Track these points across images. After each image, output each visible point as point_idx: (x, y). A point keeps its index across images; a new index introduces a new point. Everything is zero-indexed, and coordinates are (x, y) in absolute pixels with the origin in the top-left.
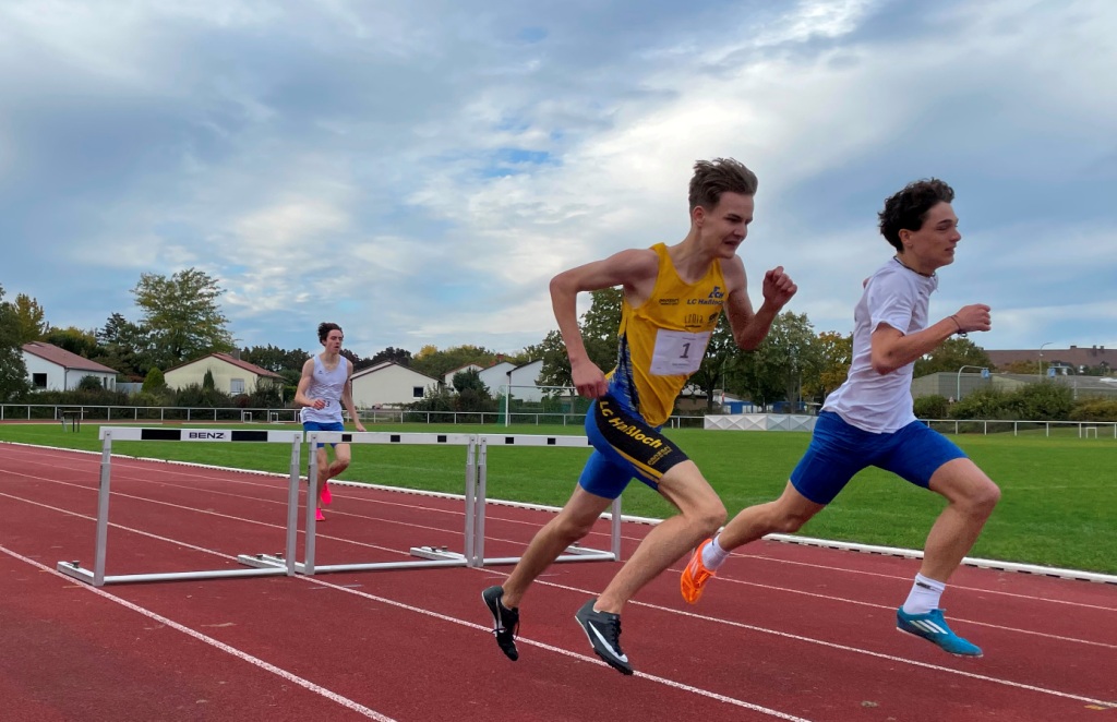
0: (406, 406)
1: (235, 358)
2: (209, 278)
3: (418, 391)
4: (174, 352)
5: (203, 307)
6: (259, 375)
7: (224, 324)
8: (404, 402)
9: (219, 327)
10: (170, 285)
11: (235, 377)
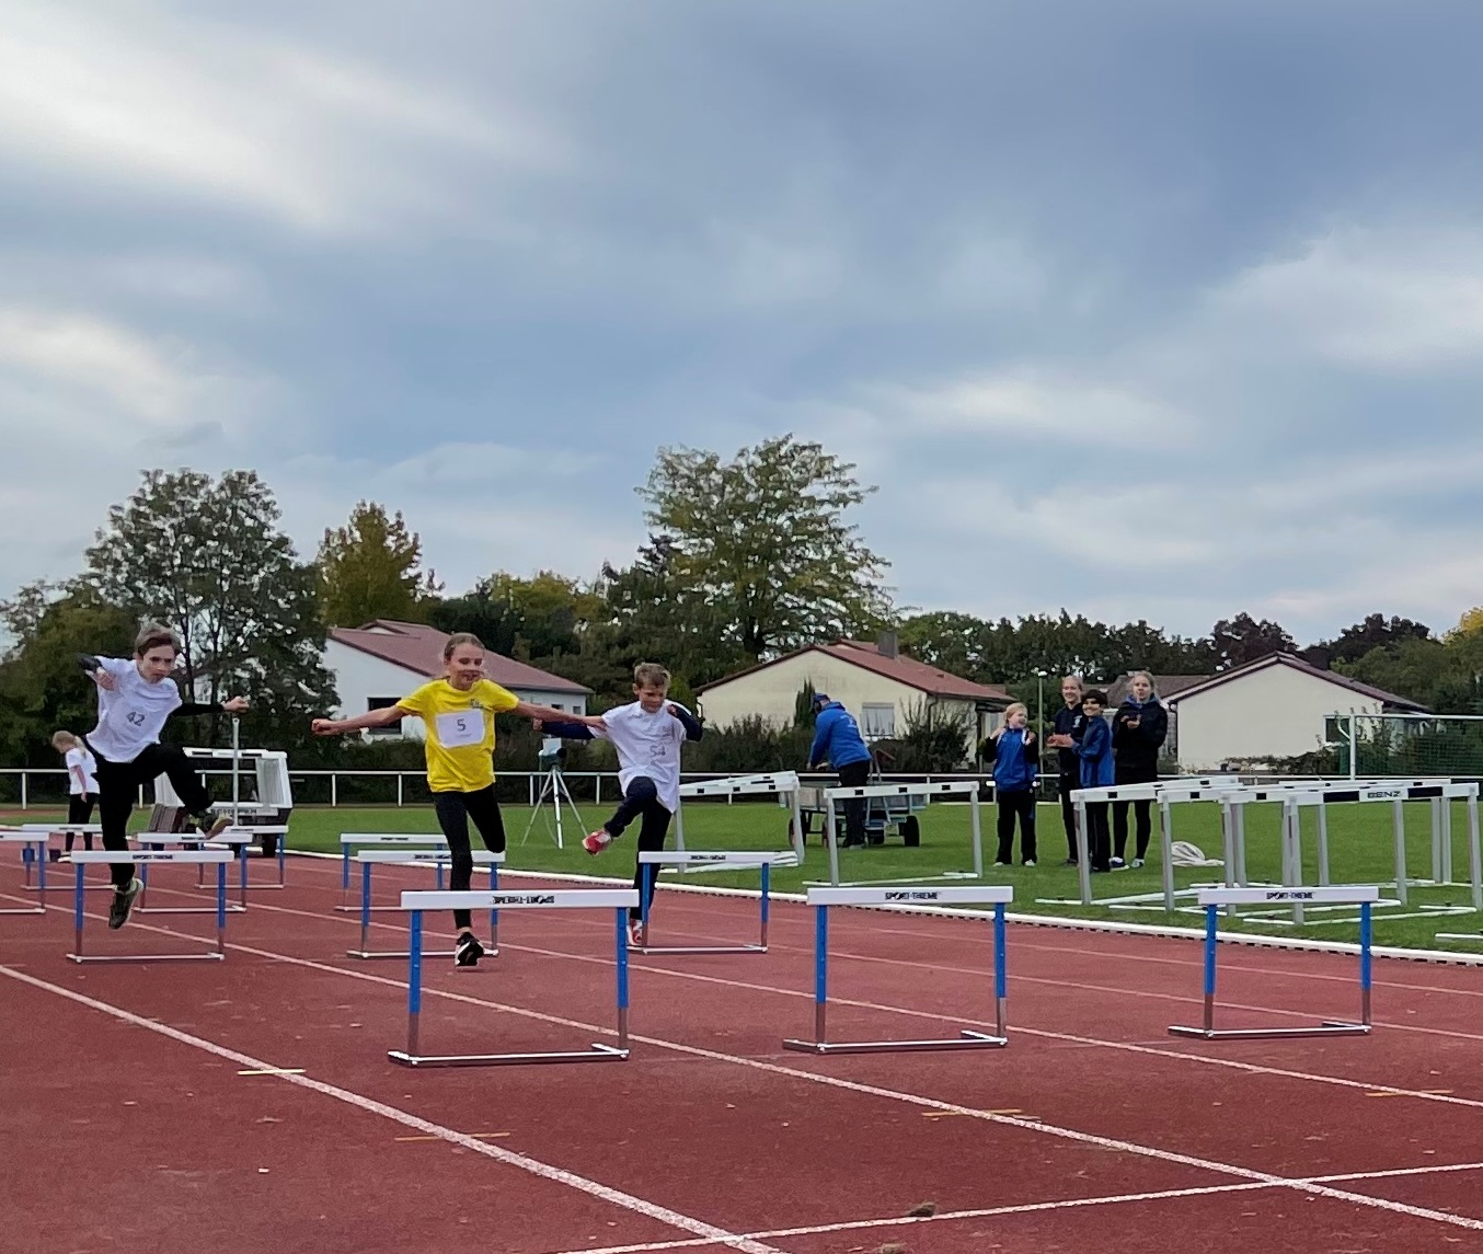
3: (1334, 727)
6: (929, 694)
11: (872, 700)
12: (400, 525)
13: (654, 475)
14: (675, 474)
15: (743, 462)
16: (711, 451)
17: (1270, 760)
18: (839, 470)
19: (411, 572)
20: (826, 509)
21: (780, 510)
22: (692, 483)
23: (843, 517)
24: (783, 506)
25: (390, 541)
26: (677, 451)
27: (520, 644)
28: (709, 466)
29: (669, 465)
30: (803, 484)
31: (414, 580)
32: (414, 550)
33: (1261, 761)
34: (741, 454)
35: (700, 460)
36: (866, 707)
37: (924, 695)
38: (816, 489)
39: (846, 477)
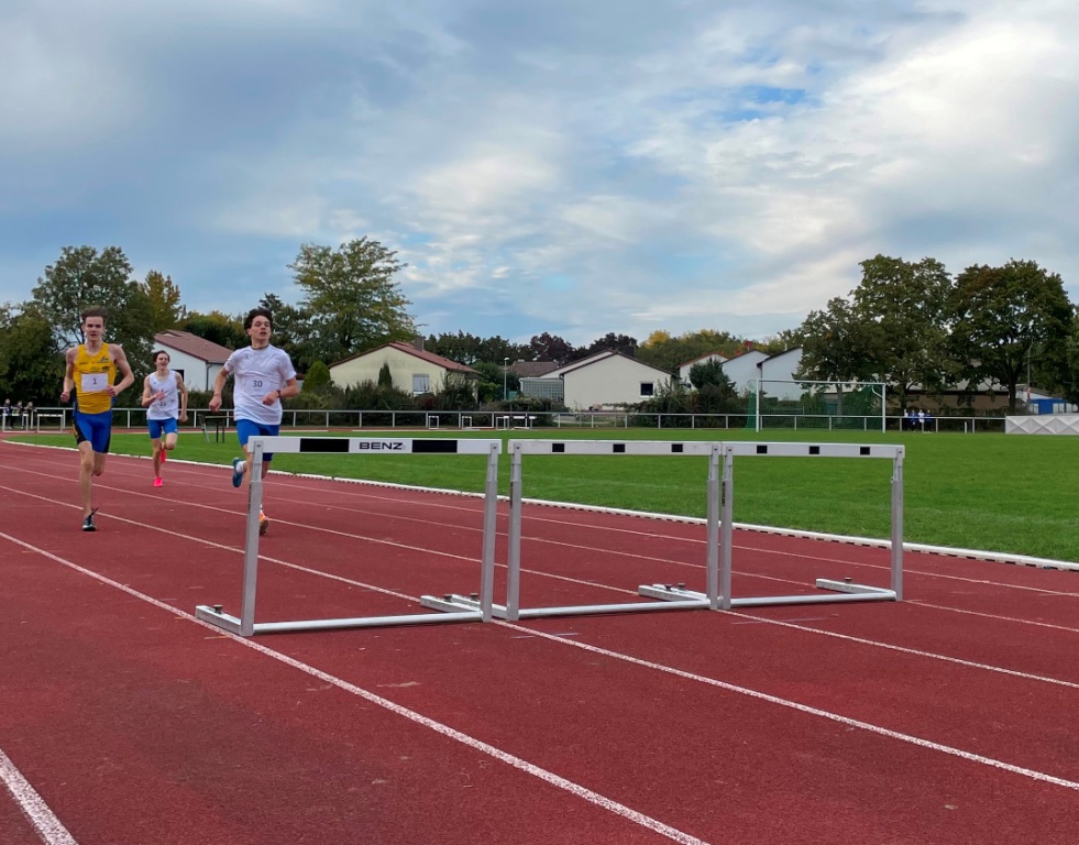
0: (631, 406)
1: (417, 347)
2: (385, 249)
3: (647, 388)
4: (342, 341)
5: (377, 285)
6: (448, 369)
7: (404, 306)
8: (630, 402)
9: (398, 310)
10: (337, 258)
11: (417, 372)
12: (169, 282)
13: (299, 258)
14: (309, 258)
15: (342, 252)
16: (326, 246)
17: (625, 405)
18: (391, 255)
19: (176, 306)
20: (382, 275)
21: (359, 276)
22: (318, 262)
23: (393, 278)
24: (362, 273)
25: (165, 290)
26: (310, 246)
27: (229, 342)
28: (325, 254)
29: (305, 253)
30: (371, 262)
31: (177, 311)
32: (177, 294)
33: (620, 406)
34: (342, 247)
35: (320, 251)
36: (415, 376)
37: (444, 370)
38: (377, 264)
39: (392, 259)
